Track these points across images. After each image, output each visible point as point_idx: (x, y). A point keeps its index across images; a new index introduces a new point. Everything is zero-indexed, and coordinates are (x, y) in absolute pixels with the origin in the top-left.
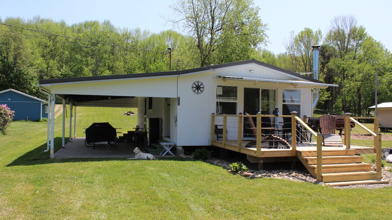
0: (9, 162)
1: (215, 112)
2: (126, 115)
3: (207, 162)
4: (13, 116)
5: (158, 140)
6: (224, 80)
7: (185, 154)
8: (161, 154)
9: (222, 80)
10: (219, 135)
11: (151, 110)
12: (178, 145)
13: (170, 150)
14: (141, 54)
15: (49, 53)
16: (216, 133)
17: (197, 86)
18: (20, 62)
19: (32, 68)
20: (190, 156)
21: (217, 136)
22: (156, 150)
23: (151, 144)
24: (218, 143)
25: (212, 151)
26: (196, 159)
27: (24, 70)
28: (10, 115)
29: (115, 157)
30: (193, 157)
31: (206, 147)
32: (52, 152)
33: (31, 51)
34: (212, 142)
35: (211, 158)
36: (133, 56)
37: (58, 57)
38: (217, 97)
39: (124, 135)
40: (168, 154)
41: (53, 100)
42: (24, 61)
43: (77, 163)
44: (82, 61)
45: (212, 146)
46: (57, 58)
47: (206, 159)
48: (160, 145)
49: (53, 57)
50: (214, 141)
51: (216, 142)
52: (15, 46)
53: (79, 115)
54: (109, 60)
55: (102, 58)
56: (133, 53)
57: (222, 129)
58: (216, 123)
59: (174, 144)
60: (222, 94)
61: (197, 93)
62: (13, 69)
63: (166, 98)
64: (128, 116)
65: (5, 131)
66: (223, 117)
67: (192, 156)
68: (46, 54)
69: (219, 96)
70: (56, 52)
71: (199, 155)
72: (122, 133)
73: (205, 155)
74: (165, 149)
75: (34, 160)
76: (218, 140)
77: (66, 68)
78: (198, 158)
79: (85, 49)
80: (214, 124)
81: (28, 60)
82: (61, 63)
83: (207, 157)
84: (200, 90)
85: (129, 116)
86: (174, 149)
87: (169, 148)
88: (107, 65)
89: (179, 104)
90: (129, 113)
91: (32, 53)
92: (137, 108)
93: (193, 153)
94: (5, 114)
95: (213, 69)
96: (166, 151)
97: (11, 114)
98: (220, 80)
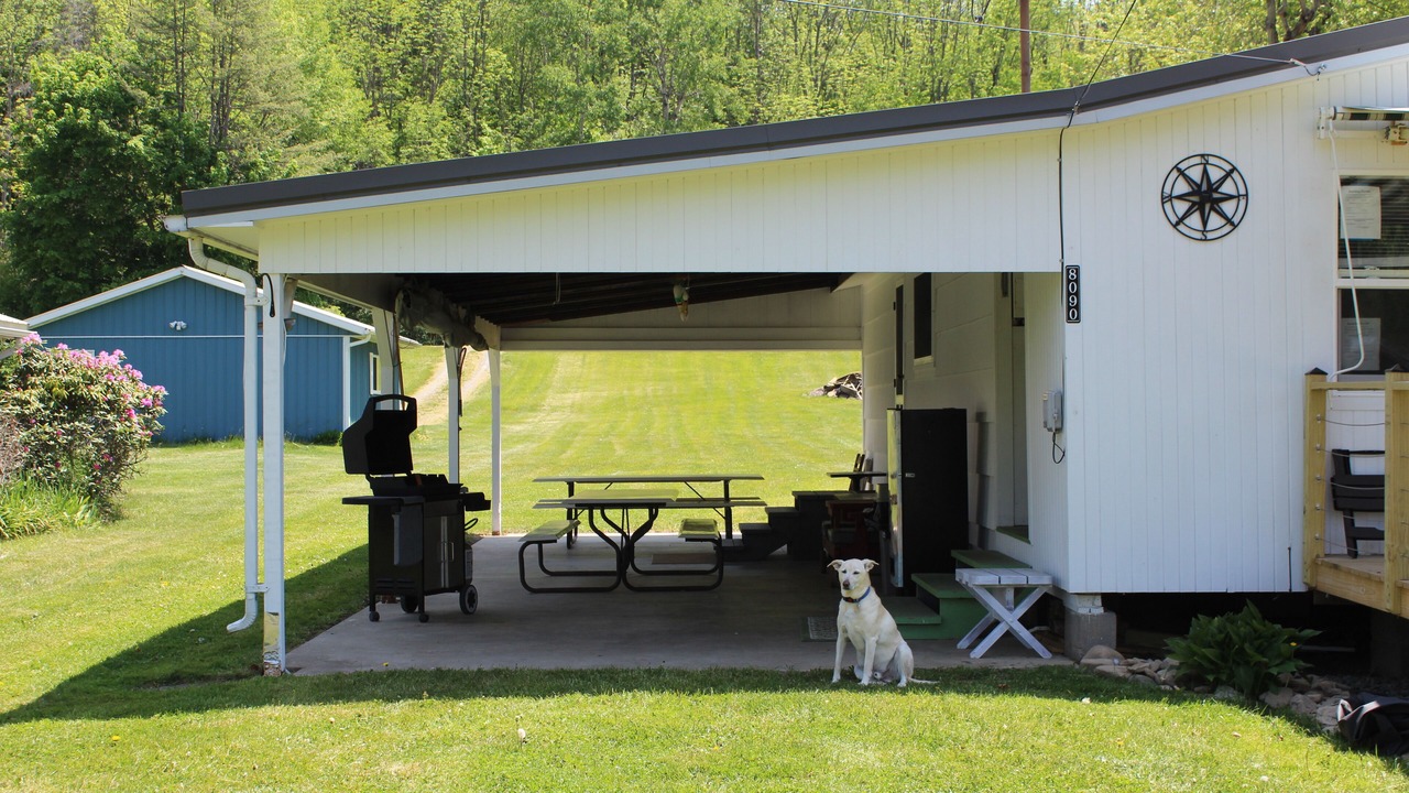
0: (29, 691)
1: (1329, 360)
2: (832, 393)
3: (1269, 711)
4: (162, 419)
5: (954, 554)
6: (1393, 136)
7: (1126, 647)
8: (963, 644)
9: (1380, 135)
10: (1362, 521)
11: (927, 359)
12: (1074, 585)
13: (1022, 620)
14: (919, 43)
15: (405, 62)
16: (1337, 508)
17: (1196, 189)
18: (244, 118)
19: (307, 147)
20: (1157, 663)
21: (1349, 525)
22: (935, 619)
23: (914, 578)
24: (1349, 572)
25: (1309, 633)
26: (1195, 684)
27: (266, 164)
28: (141, 410)
29: (654, 666)
30: (1178, 668)
31: (1269, 605)
32: (274, 632)
33: (302, 55)
34: (1314, 565)
35: (1302, 681)
36: (871, 55)
37: (449, 83)
38: (1342, 254)
39: (774, 514)
40: (1009, 643)
41: (272, 313)
42: (266, 113)
43: (400, 708)
44: (577, 96)
45: (1312, 592)
46: (448, 88)
47: (1265, 689)
48: (959, 586)
49: (424, 85)
50: (1323, 563)
51: (1336, 567)
52: (214, 36)
53: (569, 402)
54: (733, 86)
55: (691, 75)
56: (865, 35)
57: (1378, 481)
58: (1341, 437)
59: (1046, 580)
60: (1377, 236)
61: (1198, 235)
62: (213, 161)
63: (1004, 275)
64: (843, 400)
65: (114, 499)
66: (1382, 394)
67: (1170, 661)
68: (386, 72)
69: (1357, 250)
70: (438, 53)
71: (1212, 662)
72: (763, 504)
73: (1259, 658)
74: (990, 617)
75: (174, 679)
76: (1354, 554)
77: (496, 143)
78: (1211, 678)
79: (596, 30)
80: (1323, 439)
81: (287, 106)
82: (470, 118)
83: (1274, 671)
84: (1222, 214)
85: (851, 400)
86: (1050, 612)
87: (1016, 604)
88: (720, 113)
89: (1074, 313)
90: (851, 386)
91: (308, 69)
92: (860, 353)
93: (1174, 642)
94: (113, 406)
95: (1307, 60)
96: (996, 623)
97: (147, 407)
98: (1366, 132)
